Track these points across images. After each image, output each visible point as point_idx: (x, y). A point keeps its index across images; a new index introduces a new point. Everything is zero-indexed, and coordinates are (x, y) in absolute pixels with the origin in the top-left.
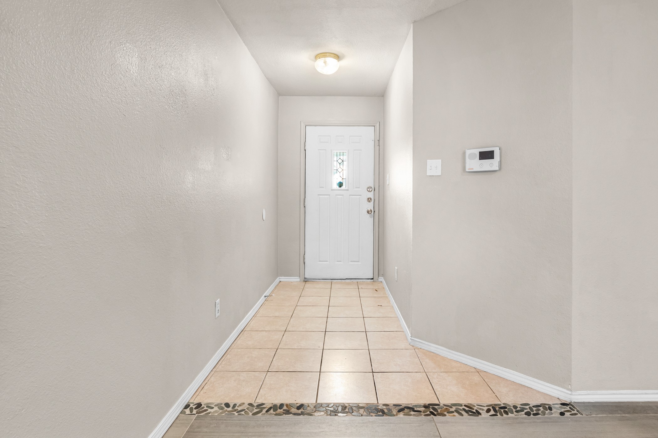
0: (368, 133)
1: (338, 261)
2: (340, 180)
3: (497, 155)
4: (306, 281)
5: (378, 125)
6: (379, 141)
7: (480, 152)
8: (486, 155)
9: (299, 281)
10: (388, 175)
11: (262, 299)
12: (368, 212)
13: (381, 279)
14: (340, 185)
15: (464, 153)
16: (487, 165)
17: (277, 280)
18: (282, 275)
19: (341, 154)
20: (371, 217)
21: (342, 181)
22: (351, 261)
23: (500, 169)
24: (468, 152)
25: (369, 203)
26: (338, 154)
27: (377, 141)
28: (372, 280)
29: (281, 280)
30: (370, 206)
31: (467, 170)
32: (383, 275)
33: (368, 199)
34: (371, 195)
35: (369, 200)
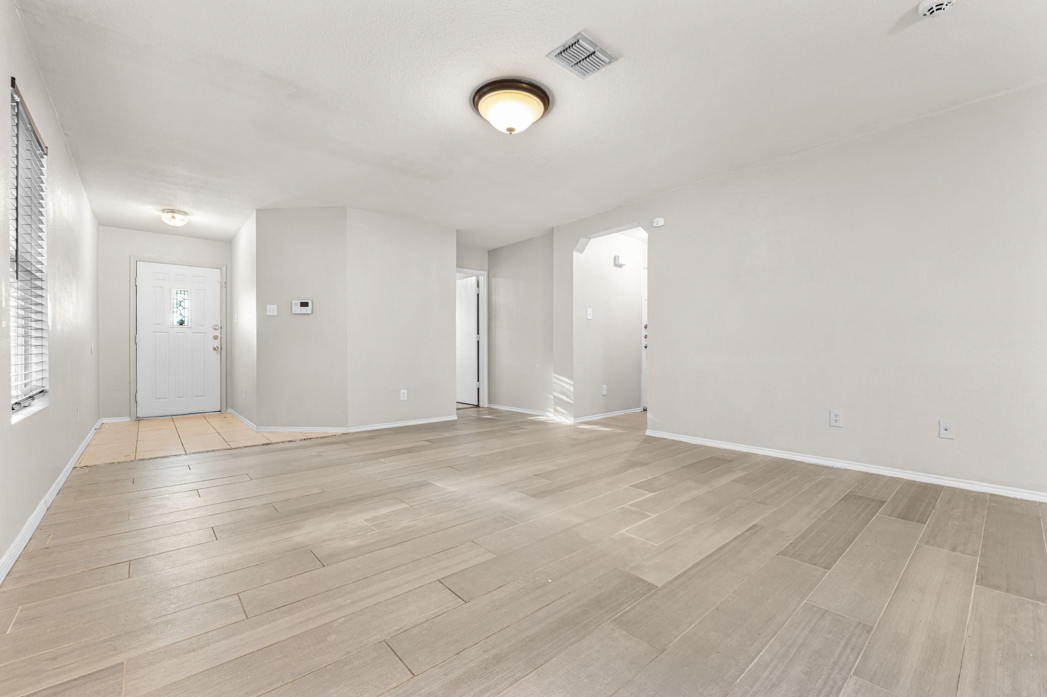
0: (214, 276)
1: (179, 397)
2: (179, 318)
3: (310, 304)
4: (139, 420)
5: (225, 268)
6: (226, 283)
7: (301, 303)
8: (304, 304)
9: (130, 421)
10: (236, 315)
11: (92, 432)
12: (214, 349)
13: (230, 410)
14: (182, 323)
15: (291, 302)
16: (305, 310)
17: (100, 422)
18: (104, 417)
19: (183, 292)
20: (217, 354)
21: (183, 319)
22: (196, 396)
23: (312, 313)
24: (294, 302)
25: (215, 340)
26: (179, 292)
27: (224, 284)
28: (220, 412)
29: (104, 422)
30: (217, 343)
31: (293, 313)
32: (232, 407)
33: (215, 336)
34: (217, 333)
35: (215, 338)
